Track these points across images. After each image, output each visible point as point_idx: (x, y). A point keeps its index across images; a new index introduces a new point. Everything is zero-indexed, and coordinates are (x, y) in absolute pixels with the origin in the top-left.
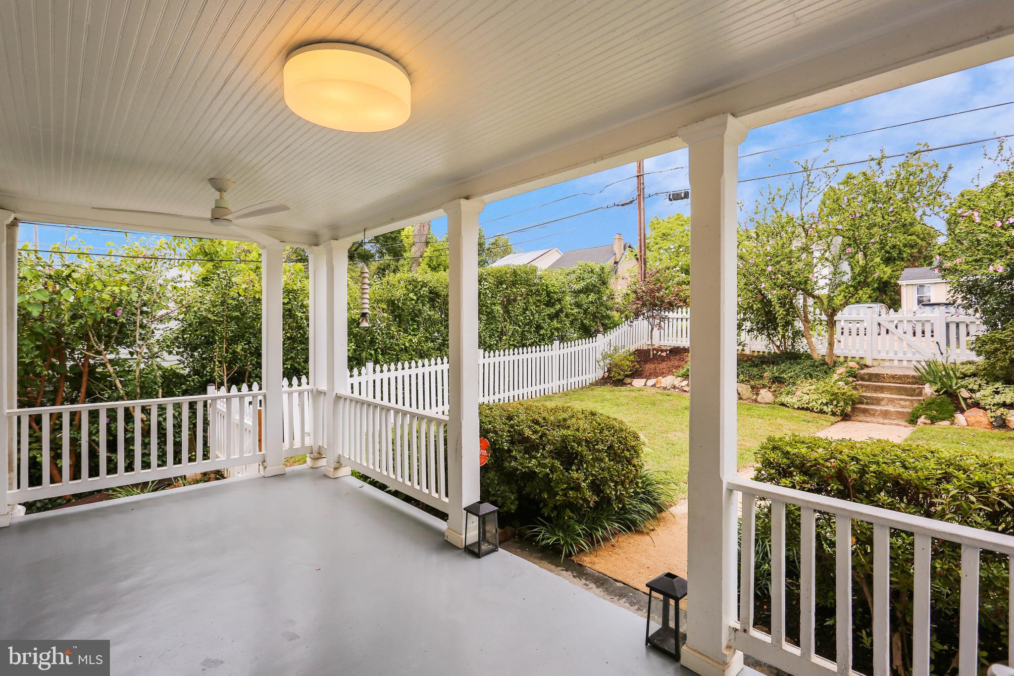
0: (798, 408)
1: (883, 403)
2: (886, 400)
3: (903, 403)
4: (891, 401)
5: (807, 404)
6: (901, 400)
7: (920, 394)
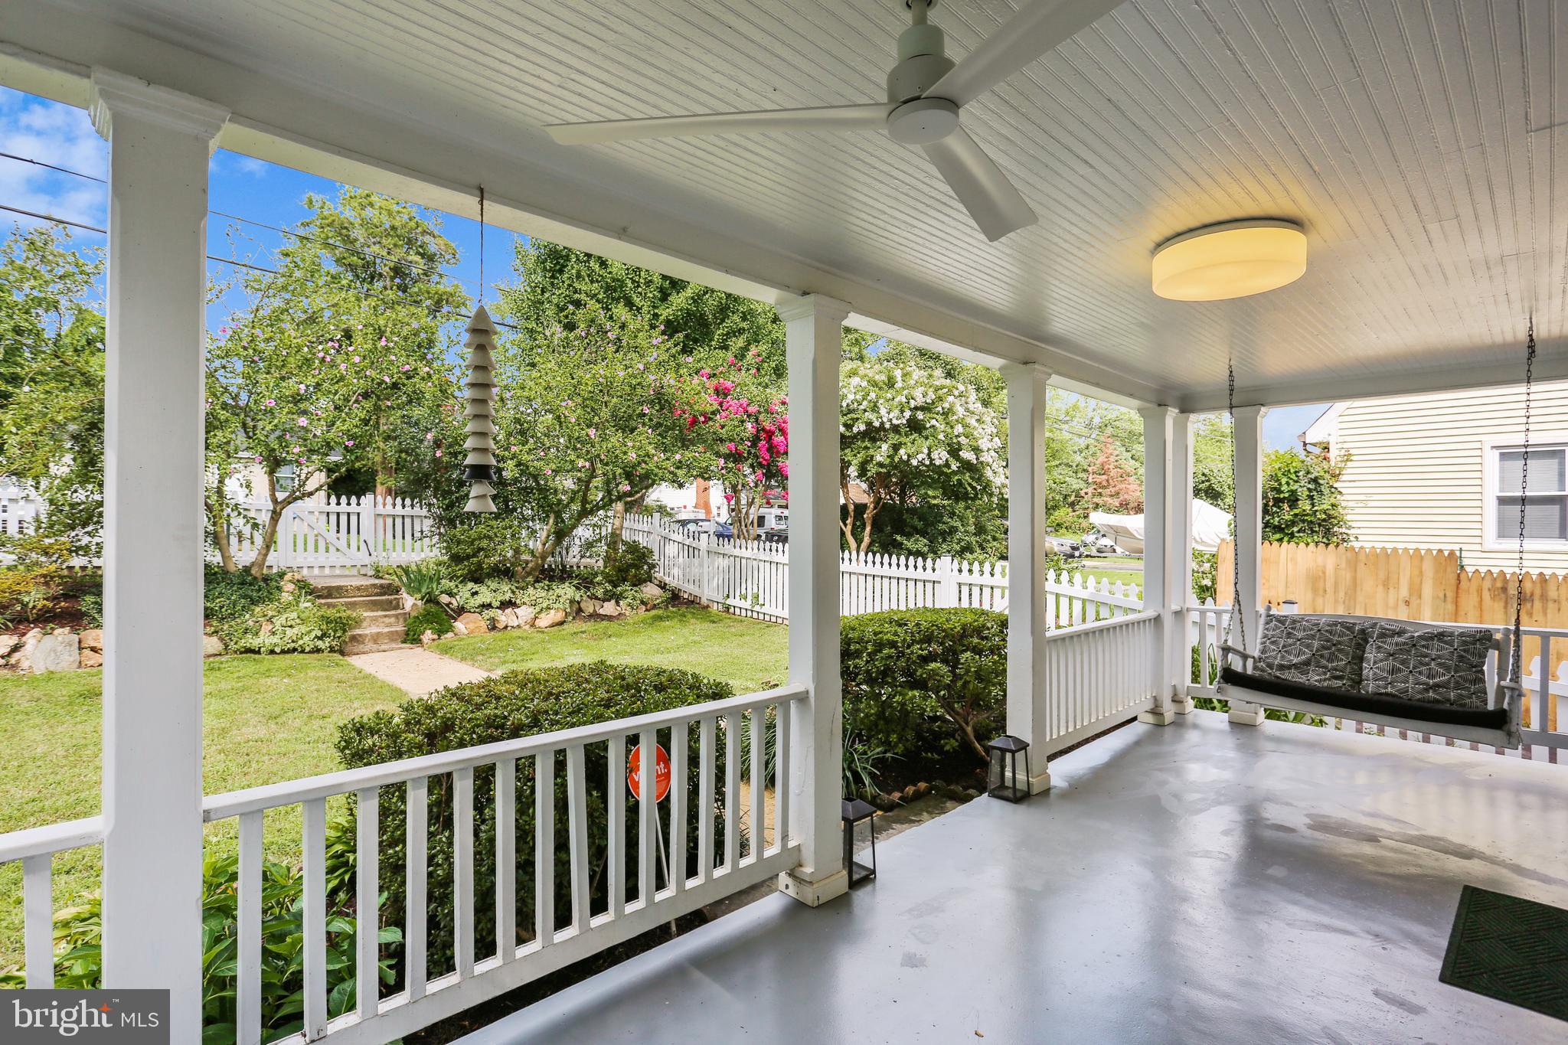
0: (283, 652)
1: (365, 624)
2: (368, 620)
3: (387, 620)
4: (374, 619)
5: (293, 641)
6: (386, 616)
7: (397, 607)
